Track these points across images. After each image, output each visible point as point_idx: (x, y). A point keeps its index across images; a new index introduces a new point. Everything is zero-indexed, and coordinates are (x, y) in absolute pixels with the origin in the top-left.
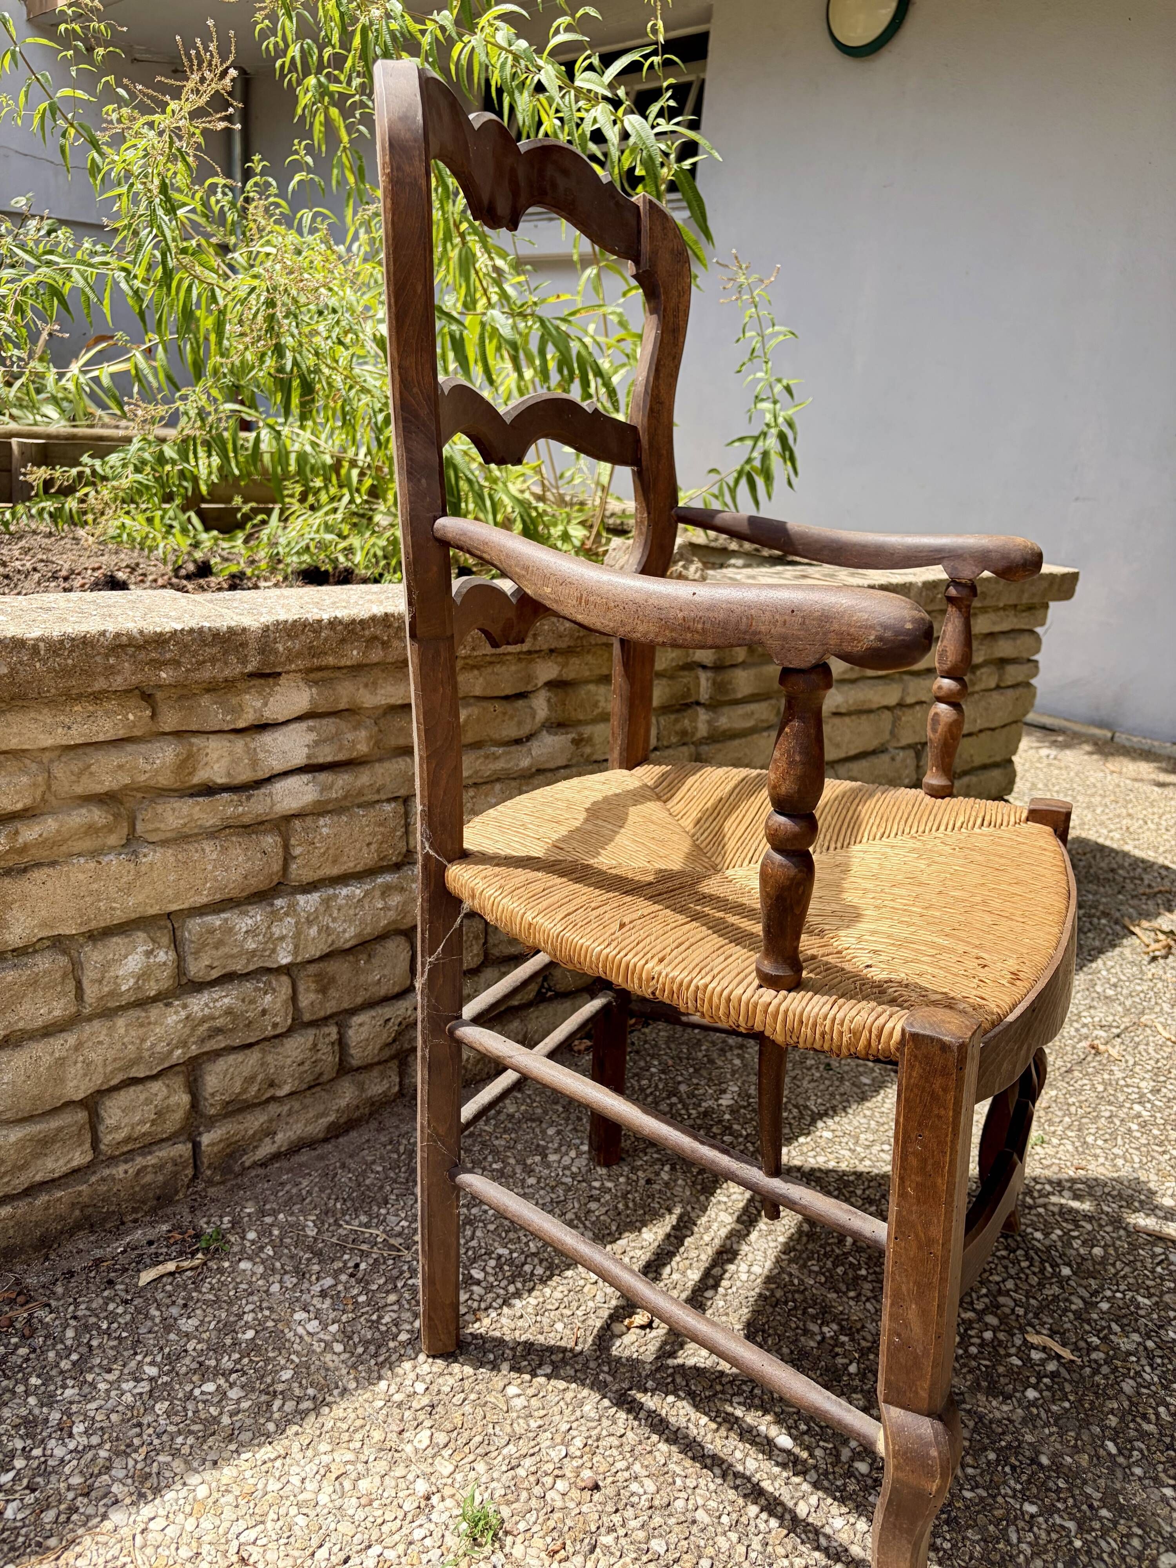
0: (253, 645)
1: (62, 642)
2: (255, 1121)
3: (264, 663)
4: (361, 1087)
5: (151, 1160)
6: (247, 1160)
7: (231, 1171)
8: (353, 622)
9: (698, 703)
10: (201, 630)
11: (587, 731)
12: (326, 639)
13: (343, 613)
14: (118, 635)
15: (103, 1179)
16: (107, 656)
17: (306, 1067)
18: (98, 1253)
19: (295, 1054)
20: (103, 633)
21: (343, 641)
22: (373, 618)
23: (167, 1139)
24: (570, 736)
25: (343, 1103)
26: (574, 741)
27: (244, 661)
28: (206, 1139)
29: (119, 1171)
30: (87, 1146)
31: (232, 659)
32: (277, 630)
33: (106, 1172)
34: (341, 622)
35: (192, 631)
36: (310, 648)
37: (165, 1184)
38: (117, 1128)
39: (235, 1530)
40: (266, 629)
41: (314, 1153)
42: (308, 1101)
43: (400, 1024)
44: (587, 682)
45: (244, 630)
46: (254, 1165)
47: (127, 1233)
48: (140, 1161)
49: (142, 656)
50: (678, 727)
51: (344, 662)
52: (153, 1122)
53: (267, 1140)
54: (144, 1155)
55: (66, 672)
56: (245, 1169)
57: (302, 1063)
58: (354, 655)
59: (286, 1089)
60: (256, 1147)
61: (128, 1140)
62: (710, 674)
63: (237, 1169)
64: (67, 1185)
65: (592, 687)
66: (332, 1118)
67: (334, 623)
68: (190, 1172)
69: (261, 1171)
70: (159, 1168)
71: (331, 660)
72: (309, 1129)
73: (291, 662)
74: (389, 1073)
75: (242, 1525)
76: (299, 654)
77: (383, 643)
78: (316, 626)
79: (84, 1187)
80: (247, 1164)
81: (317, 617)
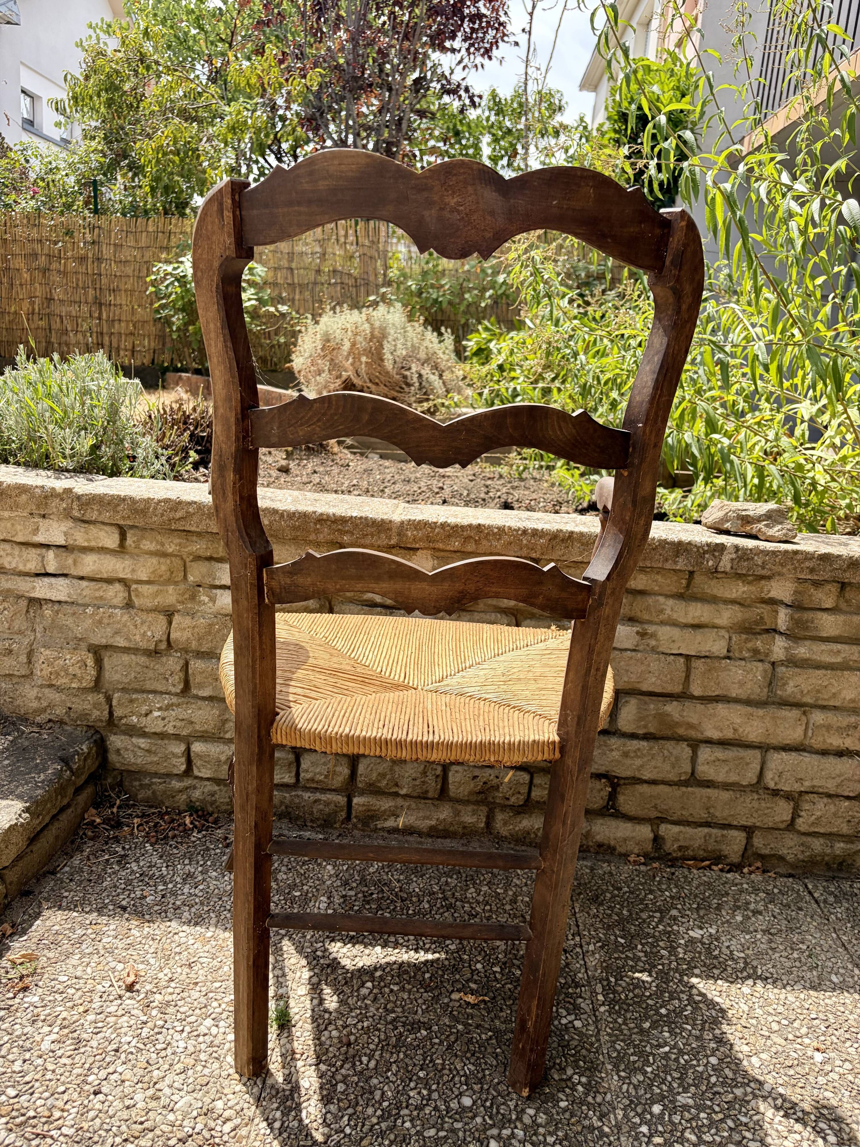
0: (394, 530)
1: (294, 513)
2: (385, 804)
3: (400, 540)
4: (457, 813)
5: (323, 797)
6: (380, 824)
7: (369, 827)
8: (457, 526)
9: (775, 631)
10: (366, 518)
11: (651, 629)
12: (438, 533)
13: (452, 520)
14: (322, 514)
15: (298, 796)
16: (315, 524)
17: (417, 782)
18: (286, 832)
19: (411, 772)
20: (315, 512)
21: (449, 536)
22: (470, 526)
23: (334, 790)
24: (635, 629)
25: (442, 817)
26: (638, 633)
27: (390, 539)
28: (355, 800)
29: (306, 795)
30: (293, 774)
31: (383, 536)
32: (408, 524)
33: (300, 793)
34: (449, 525)
35: (361, 518)
36: (428, 537)
37: (329, 815)
38: (307, 771)
39: (201, 954)
40: (402, 523)
41: (419, 839)
42: (421, 806)
43: (485, 783)
44: (655, 594)
45: (390, 521)
46: (383, 829)
47: (305, 831)
48: (318, 796)
49: (334, 526)
50: (749, 645)
51: (449, 548)
52: (326, 777)
53: (393, 818)
54: (321, 793)
55: (294, 528)
56: (376, 830)
57: (414, 779)
58: (457, 544)
59: (403, 792)
60: (386, 819)
61: (312, 780)
62: (789, 611)
63: (372, 826)
64: (282, 791)
65: (661, 599)
66: (433, 823)
67: (443, 525)
68: (344, 814)
69: (386, 834)
70: (327, 804)
71: (441, 546)
72: (418, 823)
73: (416, 543)
74: (479, 813)
75: (206, 954)
76: (421, 540)
77: (476, 541)
78: (433, 526)
79: (287, 795)
80: (379, 826)
81: (435, 520)
